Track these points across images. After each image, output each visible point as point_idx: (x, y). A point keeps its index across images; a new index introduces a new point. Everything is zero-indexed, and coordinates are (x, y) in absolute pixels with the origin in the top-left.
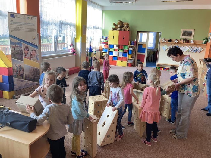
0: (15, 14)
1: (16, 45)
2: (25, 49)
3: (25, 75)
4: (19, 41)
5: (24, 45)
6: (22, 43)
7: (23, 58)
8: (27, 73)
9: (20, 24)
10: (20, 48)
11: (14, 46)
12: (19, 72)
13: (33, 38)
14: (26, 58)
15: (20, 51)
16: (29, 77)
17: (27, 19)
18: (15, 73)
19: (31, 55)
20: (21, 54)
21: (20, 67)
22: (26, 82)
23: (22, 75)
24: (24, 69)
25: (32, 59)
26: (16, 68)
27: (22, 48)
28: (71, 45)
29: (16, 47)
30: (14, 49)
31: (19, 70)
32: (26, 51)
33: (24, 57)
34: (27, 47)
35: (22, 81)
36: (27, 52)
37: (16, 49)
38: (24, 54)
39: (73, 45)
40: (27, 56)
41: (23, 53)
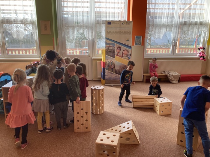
0: (111, 22)
1: (110, 45)
2: (117, 49)
3: (116, 69)
4: (113, 42)
5: (117, 45)
6: (115, 44)
7: (115, 55)
8: (117, 68)
9: (115, 29)
10: (113, 47)
11: (108, 46)
12: (110, 66)
13: (127, 39)
14: (118, 56)
15: (113, 50)
16: (119, 71)
17: (122, 24)
18: (107, 66)
19: (123, 54)
20: (114, 52)
21: (112, 62)
22: (115, 75)
23: (112, 69)
24: (114, 64)
25: (123, 57)
26: (108, 63)
27: (115, 47)
28: (201, 48)
29: (110, 46)
30: (108, 48)
31: (110, 64)
32: (118, 51)
33: (116, 55)
34: (120, 47)
35: (112, 74)
37: (110, 48)
38: (116, 53)
39: (204, 49)
40: (119, 54)
41: (116, 51)
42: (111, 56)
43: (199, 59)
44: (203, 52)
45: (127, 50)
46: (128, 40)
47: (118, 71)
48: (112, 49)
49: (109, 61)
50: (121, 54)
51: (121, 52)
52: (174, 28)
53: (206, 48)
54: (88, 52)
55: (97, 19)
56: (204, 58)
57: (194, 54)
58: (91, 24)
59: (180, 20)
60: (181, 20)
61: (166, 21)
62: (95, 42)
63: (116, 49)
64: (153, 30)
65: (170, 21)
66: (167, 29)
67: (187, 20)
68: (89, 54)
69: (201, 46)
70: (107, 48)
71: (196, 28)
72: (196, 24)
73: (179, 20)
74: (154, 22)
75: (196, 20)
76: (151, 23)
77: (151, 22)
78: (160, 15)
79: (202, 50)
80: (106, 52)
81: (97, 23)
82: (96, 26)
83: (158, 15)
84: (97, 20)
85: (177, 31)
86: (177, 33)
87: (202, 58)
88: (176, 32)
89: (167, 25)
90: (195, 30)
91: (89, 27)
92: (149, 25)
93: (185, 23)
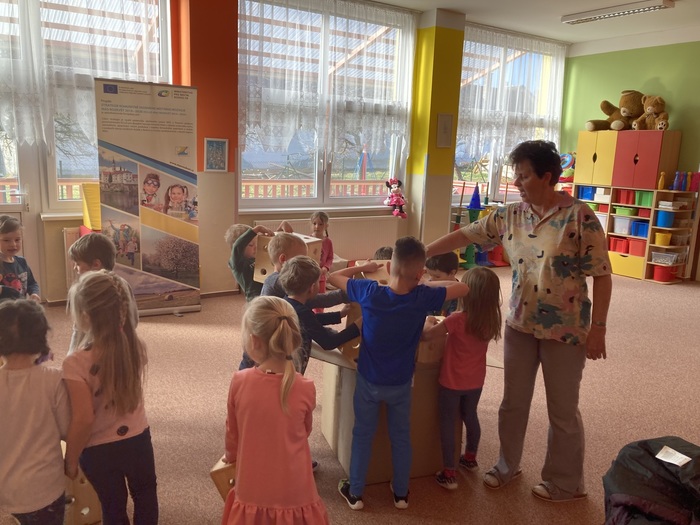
0: (119, 85)
1: (118, 169)
2: (146, 182)
3: (144, 256)
4: (127, 159)
5: (143, 170)
6: (139, 163)
7: (140, 206)
8: (148, 251)
9: (134, 109)
10: (129, 176)
11: (111, 170)
15: (130, 186)
16: (156, 262)
17: (160, 95)
19: (168, 199)
20: (132, 192)
21: (128, 231)
22: (143, 277)
23: (131, 256)
24: (138, 239)
25: (169, 211)
27: (135, 176)
28: (393, 182)
29: (116, 173)
30: (110, 180)
33: (143, 203)
35: (131, 273)
36: (154, 189)
37: (117, 179)
38: (142, 196)
39: (400, 184)
40: (153, 201)
41: (140, 191)
42: (122, 208)
43: (390, 212)
44: (398, 194)
45: (183, 188)
46: (182, 153)
47: (152, 261)
48: (125, 182)
49: (118, 226)
50: (163, 202)
51: (161, 193)
52: (322, 120)
53: (404, 182)
54: (17, 192)
55: (55, 68)
56: (401, 211)
57: (378, 200)
58: (28, 85)
59: (334, 97)
60: (338, 97)
61: (297, 97)
62: (49, 154)
63: (140, 182)
64: (259, 123)
65: (307, 98)
66: (300, 121)
67: (354, 98)
68: (24, 201)
69: (391, 175)
70: (105, 179)
71: (378, 123)
72: (376, 111)
73: (332, 96)
74: (260, 95)
75: (376, 101)
76: (252, 99)
77: (252, 96)
78: (279, 77)
79: (395, 187)
80: (102, 192)
81: (54, 82)
82: (51, 94)
83: (272, 76)
84: (55, 70)
85: (330, 130)
86: (330, 136)
87: (397, 210)
88: (327, 134)
89: (301, 110)
90: (374, 129)
91: (20, 96)
92: (246, 104)
93: (348, 108)
